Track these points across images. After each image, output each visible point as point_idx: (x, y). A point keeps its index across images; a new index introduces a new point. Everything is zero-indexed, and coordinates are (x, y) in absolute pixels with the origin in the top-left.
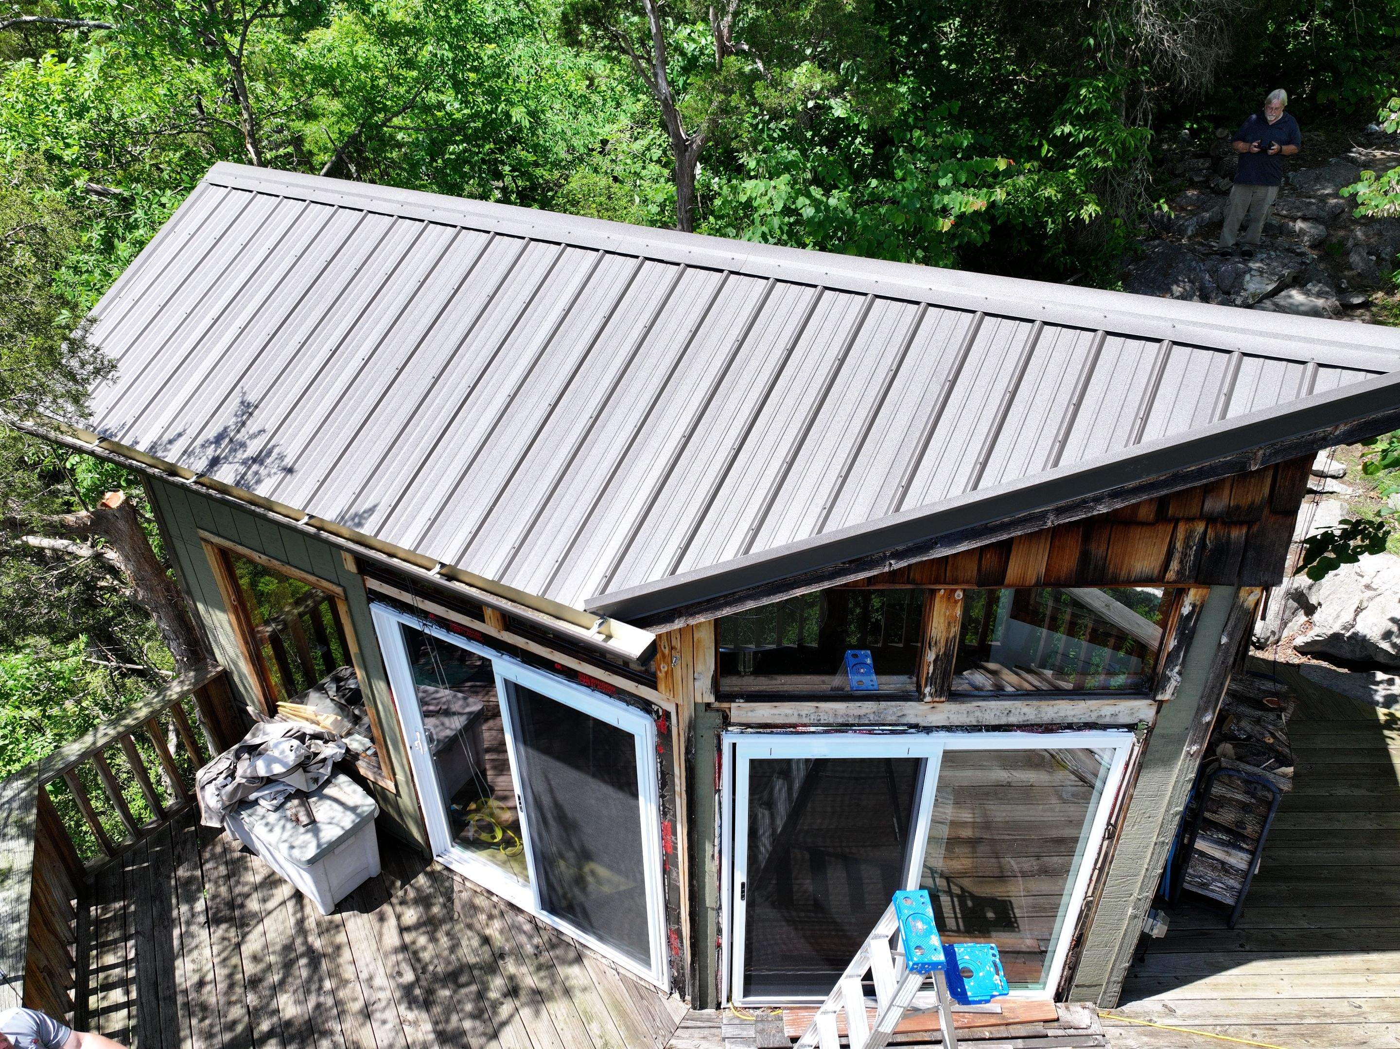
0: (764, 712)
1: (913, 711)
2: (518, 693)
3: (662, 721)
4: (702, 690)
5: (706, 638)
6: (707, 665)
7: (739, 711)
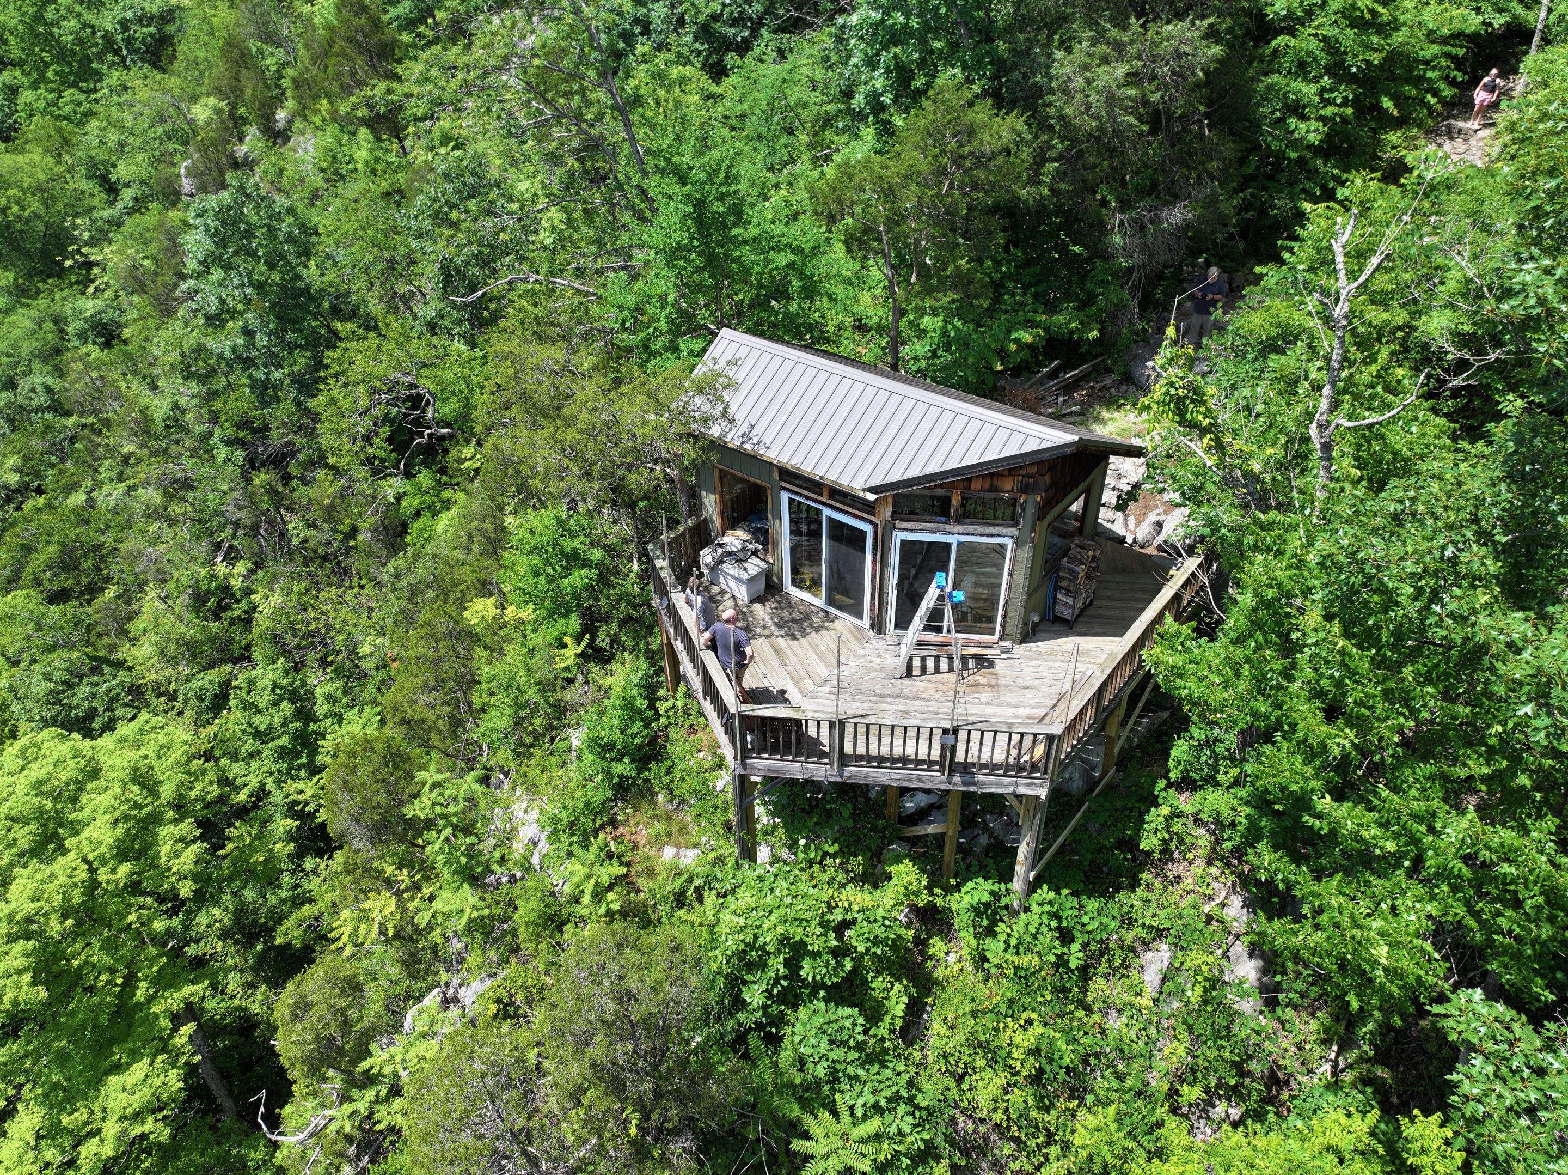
0: (905, 525)
1: (949, 527)
2: (831, 520)
3: (876, 526)
4: (888, 516)
5: (890, 500)
6: (890, 509)
7: (899, 524)
